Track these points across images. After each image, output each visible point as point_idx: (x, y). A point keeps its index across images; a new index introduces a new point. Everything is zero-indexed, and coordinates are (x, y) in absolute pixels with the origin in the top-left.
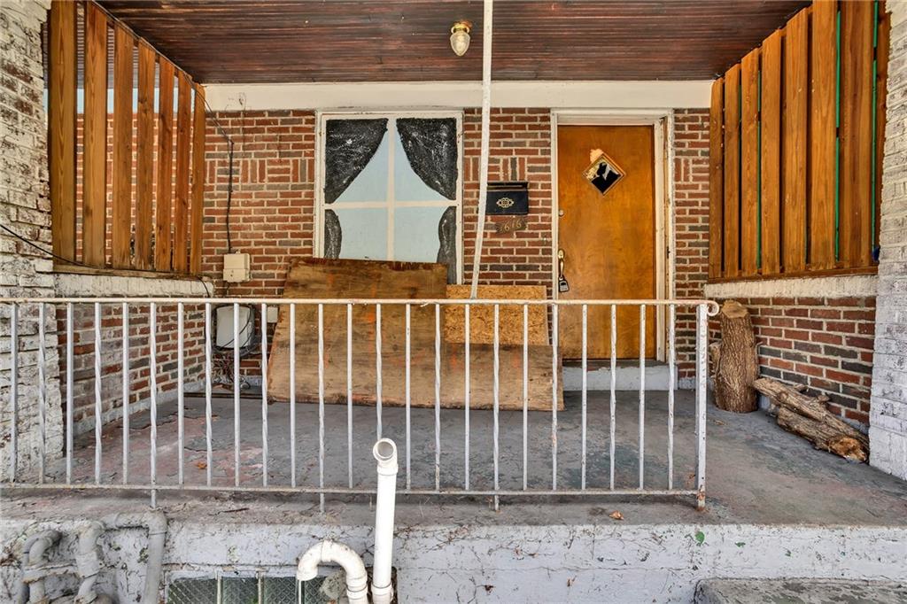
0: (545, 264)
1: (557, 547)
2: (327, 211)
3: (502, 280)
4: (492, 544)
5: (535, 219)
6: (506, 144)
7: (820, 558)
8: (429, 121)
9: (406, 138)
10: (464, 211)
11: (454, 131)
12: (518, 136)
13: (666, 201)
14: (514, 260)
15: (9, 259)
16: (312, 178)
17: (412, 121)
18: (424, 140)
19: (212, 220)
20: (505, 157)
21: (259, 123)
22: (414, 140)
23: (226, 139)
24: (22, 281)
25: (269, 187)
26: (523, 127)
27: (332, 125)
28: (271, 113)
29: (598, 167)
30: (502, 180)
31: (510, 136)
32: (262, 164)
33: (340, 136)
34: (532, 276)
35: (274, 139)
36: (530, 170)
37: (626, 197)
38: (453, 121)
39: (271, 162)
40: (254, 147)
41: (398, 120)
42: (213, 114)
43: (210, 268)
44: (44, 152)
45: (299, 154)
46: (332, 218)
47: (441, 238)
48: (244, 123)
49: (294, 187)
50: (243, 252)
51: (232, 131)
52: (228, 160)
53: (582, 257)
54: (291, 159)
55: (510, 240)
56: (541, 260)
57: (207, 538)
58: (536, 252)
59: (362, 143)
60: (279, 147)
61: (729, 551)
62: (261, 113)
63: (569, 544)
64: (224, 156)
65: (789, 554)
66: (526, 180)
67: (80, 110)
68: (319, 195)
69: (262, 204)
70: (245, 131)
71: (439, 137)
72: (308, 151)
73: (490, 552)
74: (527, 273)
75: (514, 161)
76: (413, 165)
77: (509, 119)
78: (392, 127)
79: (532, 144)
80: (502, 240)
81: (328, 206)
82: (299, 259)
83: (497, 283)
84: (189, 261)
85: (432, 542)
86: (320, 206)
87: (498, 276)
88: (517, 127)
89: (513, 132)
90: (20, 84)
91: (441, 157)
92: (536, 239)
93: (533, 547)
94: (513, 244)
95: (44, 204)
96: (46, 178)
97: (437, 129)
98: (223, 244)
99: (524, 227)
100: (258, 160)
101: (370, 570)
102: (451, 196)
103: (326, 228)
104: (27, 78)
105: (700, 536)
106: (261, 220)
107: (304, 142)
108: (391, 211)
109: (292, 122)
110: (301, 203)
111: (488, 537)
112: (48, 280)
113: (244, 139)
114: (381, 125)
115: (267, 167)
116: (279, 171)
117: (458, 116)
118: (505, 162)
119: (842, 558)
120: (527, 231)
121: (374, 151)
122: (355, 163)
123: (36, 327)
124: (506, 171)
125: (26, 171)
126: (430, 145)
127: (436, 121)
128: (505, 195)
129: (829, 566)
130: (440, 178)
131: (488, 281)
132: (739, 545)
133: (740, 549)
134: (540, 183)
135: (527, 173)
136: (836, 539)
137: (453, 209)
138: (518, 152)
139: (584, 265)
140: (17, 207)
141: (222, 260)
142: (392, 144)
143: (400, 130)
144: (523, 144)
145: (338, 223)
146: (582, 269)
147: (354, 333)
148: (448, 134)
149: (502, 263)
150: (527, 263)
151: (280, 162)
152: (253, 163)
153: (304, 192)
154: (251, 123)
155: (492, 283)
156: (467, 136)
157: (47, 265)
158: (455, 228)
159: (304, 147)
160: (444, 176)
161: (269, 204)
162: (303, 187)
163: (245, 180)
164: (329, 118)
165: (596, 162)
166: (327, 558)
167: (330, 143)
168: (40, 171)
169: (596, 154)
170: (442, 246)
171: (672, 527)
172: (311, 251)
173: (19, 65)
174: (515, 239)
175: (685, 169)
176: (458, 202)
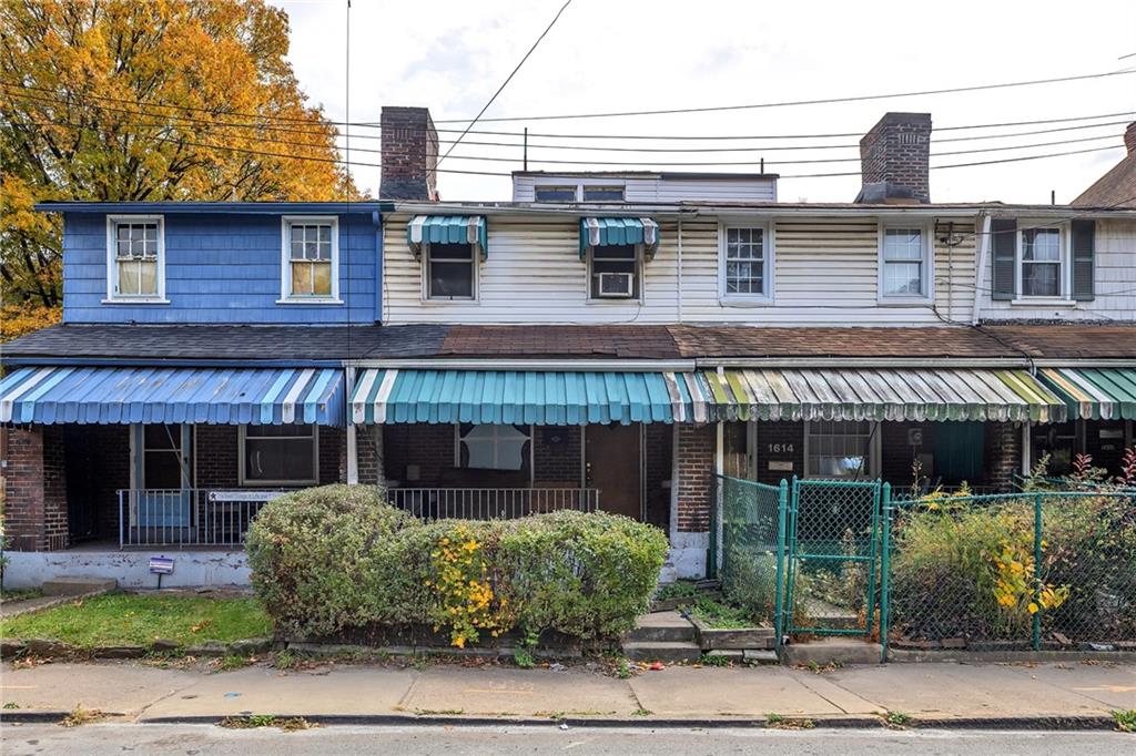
0: (577, 470)
2: (461, 442)
5: (572, 446)
10: (535, 443)
14: (561, 468)
46: (464, 445)
47: (522, 457)
49: (444, 429)
55: (559, 458)
56: (575, 468)
58: (573, 463)
68: (457, 433)
69: (425, 438)
80: (555, 458)
81: (462, 440)
86: (457, 439)
92: (572, 458)
99: (566, 451)
102: (528, 434)
103: (461, 451)
108: (496, 443)
110: (447, 437)
120: (568, 453)
128: (555, 435)
137: (529, 441)
145: (467, 448)
150: (568, 470)
153: (449, 432)
158: (530, 452)
161: (430, 438)
162: (448, 429)
170: (523, 460)
176: (532, 438)
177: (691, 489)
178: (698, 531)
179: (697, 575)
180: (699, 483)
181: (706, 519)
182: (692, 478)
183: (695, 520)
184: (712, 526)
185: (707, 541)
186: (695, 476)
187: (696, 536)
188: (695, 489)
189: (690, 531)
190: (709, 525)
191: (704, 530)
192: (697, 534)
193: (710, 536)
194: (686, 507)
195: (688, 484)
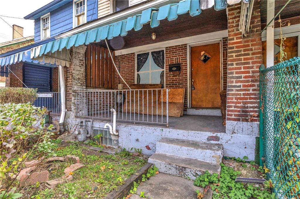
0: (185, 83)
1: (140, 129)
2: (137, 74)
3: (175, 87)
4: (131, 128)
5: (183, 72)
6: (175, 54)
7: (184, 136)
8: (158, 51)
9: (153, 56)
10: (166, 71)
11: (164, 53)
12: (178, 52)
13: (222, 64)
14: (177, 82)
15: (80, 86)
16: (134, 67)
17: (154, 52)
18: (157, 56)
19: (117, 77)
20: (175, 57)
21: (124, 57)
22: (155, 56)
23: (119, 61)
24: (82, 90)
25: (126, 70)
26: (180, 50)
27: (138, 55)
28: (127, 55)
29: (204, 56)
30: (174, 63)
31: (176, 52)
32: (125, 65)
33: (140, 57)
34: (182, 86)
35: (127, 60)
36: (181, 60)
37: (212, 63)
38: (163, 50)
39: (127, 65)
40: (123, 62)
41: (152, 52)
42: (117, 56)
43: (116, 87)
44: (85, 71)
45: (132, 62)
46: (138, 75)
47: (161, 78)
48: (122, 57)
49: (131, 69)
50: (122, 83)
51: (120, 59)
52: (119, 65)
53: (199, 81)
54: (130, 64)
55: (176, 77)
56: (184, 82)
57: (97, 124)
58: (183, 80)
59: (144, 58)
60: (128, 61)
61: (168, 133)
62: (125, 55)
63: (142, 129)
64: (118, 64)
65: (178, 134)
66: (180, 63)
67: (91, 63)
68: (136, 71)
69: (125, 73)
70: (122, 59)
71: (160, 55)
72: (133, 61)
73: (131, 129)
74: (181, 85)
75: (177, 58)
76: (155, 62)
77: (176, 48)
78: (150, 54)
79: (182, 53)
80: (175, 78)
81: (138, 73)
82: (132, 84)
83: (173, 88)
84: (112, 86)
85: (123, 127)
86: (136, 73)
87: (174, 86)
88: (178, 50)
89: (177, 51)
90: (82, 62)
91: (161, 59)
92: (183, 77)
93: (136, 129)
94: (177, 78)
95: (85, 78)
96: (85, 74)
97: (160, 53)
98: (118, 82)
99: (180, 74)
100: (124, 64)
101: (112, 128)
102: (163, 68)
103: (137, 78)
104: (83, 61)
105: (162, 130)
106: (125, 77)
107: (133, 60)
108: (150, 73)
109: (130, 56)
110: (132, 73)
111: (130, 127)
112: (85, 89)
113: (122, 61)
114: (148, 54)
115: (126, 66)
116: (128, 66)
117: (164, 49)
118: (175, 59)
119: (188, 136)
120: (181, 75)
121: (146, 60)
122: (143, 63)
123: (84, 96)
124: (175, 61)
125: (82, 74)
126: (159, 57)
127: (160, 51)
128: (174, 67)
129: (186, 138)
130: (160, 64)
131: (171, 88)
132: (169, 132)
133: (169, 133)
134: (184, 63)
135: (181, 61)
136: (187, 133)
137: (164, 71)
138: (178, 56)
139: (199, 82)
140: (81, 79)
141: (118, 85)
142: (150, 58)
143: (152, 54)
144: (180, 54)
145: (139, 76)
146: (199, 84)
147: (139, 99)
148: (162, 54)
149: (174, 83)
150: (181, 83)
151: (128, 64)
152: (123, 65)
153: (133, 70)
154: (123, 57)
155: (172, 88)
156: (166, 54)
157: (85, 87)
158: (164, 76)
159: (132, 61)
160: (161, 64)
161: (126, 73)
162: (132, 69)
163: (122, 69)
164: (137, 54)
165: (203, 55)
166: (107, 125)
167: (138, 59)
168: (84, 74)
169: (202, 53)
170: (161, 80)
171: (158, 128)
172: (134, 83)
173: (82, 59)
174: (178, 77)
175: (226, 54)
176: (165, 70)
177: (240, 86)
178: (247, 121)
179: (245, 157)
180: (248, 81)
181: (256, 112)
182: (241, 77)
183: (243, 111)
184: (262, 118)
185: (256, 130)
186: (243, 75)
187: (245, 125)
188: (244, 86)
189: (238, 120)
190: (258, 116)
191: (252, 121)
192: (245, 123)
193: (259, 126)
194: (234, 100)
195: (236, 82)
